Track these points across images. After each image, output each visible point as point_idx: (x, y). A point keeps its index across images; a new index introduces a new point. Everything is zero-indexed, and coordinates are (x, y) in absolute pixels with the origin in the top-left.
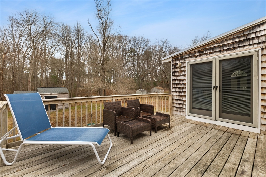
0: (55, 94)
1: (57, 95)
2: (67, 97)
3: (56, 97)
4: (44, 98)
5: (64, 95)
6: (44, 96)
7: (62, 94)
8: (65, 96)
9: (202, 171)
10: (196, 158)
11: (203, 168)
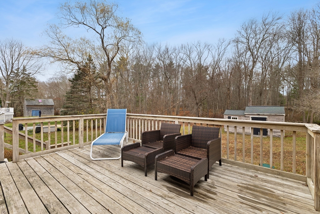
0: (264, 115)
1: (267, 117)
2: (283, 121)
3: (265, 119)
4: (251, 119)
5: (277, 117)
6: (251, 116)
7: (274, 116)
8: (279, 119)
9: (49, 205)
10: (75, 208)
11: (52, 208)
